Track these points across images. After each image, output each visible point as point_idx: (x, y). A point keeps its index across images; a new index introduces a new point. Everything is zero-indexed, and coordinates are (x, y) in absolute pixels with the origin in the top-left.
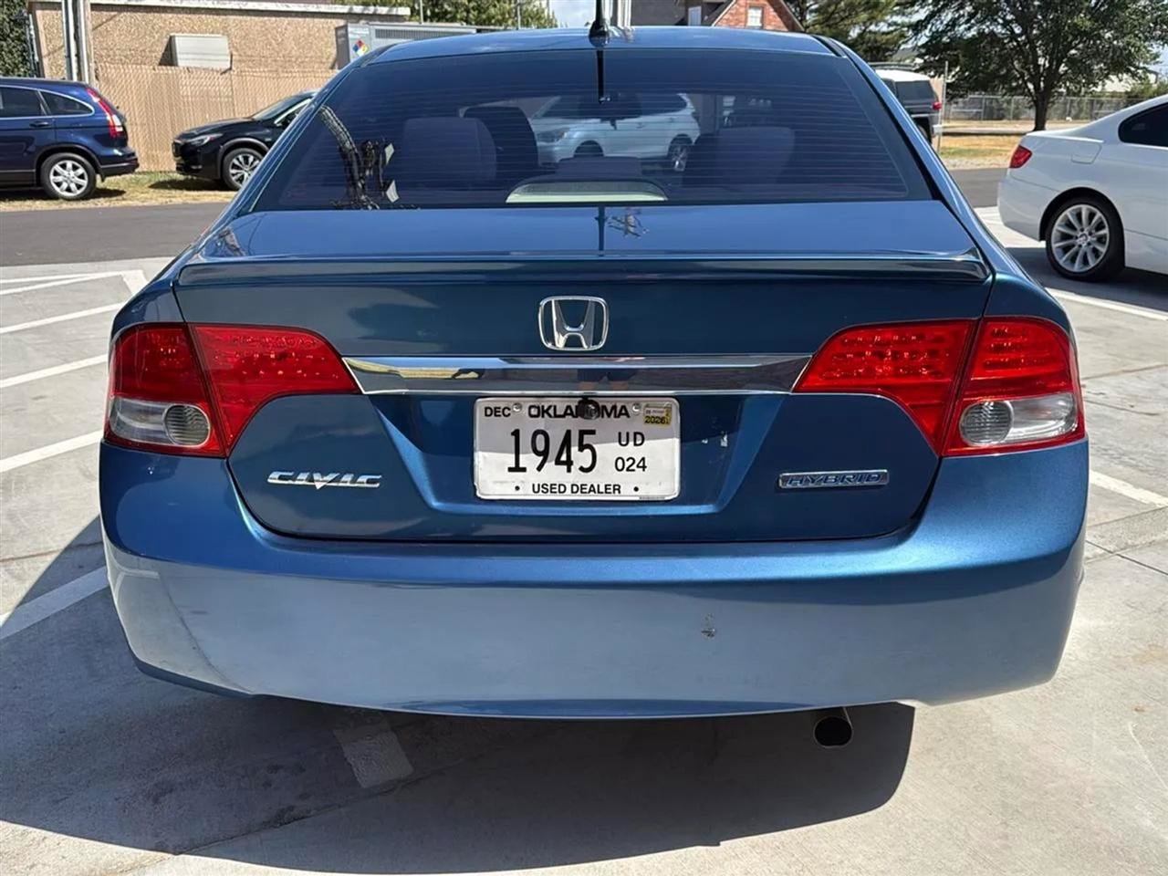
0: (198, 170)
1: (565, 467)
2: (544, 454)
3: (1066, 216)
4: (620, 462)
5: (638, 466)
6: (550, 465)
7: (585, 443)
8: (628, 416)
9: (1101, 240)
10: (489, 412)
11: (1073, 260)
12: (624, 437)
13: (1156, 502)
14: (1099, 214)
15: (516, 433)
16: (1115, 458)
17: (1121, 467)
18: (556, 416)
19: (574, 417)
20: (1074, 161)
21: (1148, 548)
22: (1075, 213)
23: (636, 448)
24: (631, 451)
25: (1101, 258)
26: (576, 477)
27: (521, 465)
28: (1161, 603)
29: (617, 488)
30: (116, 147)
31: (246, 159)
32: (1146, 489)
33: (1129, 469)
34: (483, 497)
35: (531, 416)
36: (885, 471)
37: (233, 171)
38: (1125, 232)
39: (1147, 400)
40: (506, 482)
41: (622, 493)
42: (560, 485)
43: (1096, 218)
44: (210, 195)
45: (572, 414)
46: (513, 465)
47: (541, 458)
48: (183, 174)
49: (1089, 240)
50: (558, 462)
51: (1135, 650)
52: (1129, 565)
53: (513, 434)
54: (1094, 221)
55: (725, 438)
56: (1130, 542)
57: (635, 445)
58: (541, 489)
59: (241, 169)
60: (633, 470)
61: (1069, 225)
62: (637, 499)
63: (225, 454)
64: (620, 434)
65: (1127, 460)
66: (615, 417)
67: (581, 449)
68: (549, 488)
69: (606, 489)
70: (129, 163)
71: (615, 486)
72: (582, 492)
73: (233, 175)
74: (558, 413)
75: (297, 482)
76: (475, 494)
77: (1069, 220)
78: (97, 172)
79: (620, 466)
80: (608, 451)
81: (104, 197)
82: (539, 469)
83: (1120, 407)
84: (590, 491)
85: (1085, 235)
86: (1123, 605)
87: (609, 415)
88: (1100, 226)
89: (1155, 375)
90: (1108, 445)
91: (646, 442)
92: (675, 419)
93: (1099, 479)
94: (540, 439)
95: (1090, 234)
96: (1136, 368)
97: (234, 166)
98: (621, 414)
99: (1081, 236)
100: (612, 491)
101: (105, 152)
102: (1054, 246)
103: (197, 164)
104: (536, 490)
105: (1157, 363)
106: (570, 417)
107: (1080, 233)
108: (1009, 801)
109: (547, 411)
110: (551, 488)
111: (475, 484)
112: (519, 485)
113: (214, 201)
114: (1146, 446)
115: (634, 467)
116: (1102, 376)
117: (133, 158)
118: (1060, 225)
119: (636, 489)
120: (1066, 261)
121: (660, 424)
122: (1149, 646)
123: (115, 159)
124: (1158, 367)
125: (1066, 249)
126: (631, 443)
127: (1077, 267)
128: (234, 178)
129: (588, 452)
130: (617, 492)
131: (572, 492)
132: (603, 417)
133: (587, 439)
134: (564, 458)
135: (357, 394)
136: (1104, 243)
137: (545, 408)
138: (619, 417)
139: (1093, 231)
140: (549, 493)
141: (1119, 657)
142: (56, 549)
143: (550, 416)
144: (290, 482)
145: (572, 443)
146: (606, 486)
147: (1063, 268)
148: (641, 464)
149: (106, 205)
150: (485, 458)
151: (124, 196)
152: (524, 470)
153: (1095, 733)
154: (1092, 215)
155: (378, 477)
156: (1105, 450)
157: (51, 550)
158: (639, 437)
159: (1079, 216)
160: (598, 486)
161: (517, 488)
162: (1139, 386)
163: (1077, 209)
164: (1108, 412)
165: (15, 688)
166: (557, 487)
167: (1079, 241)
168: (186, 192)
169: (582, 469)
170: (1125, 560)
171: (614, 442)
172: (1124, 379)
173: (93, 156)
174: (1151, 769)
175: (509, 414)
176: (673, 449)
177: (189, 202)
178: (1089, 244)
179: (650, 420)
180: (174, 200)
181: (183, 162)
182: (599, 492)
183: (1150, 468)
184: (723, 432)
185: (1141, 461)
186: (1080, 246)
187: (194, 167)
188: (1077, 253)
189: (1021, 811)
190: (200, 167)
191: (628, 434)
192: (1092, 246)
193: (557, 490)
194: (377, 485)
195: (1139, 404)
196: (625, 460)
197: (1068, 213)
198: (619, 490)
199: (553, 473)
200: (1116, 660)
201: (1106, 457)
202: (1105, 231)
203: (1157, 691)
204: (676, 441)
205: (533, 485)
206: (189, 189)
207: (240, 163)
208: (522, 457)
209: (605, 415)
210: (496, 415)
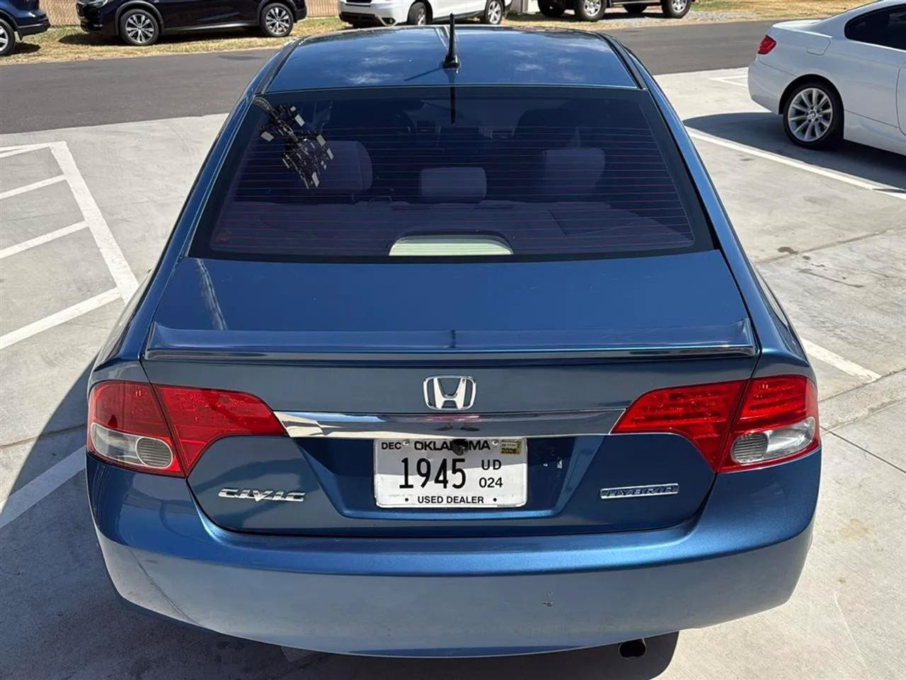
0: (99, 29)
1: (442, 485)
2: (427, 476)
3: (800, 96)
4: (483, 481)
5: (496, 484)
6: (431, 483)
7: (457, 468)
8: (489, 449)
9: (826, 117)
10: (385, 446)
11: (804, 131)
12: (486, 463)
13: (859, 374)
14: (826, 97)
15: (405, 461)
16: (830, 331)
17: (834, 340)
18: (435, 449)
19: (449, 449)
20: (808, 52)
21: (853, 426)
22: (807, 94)
23: (496, 471)
24: (490, 473)
25: (825, 131)
26: (450, 491)
27: (410, 483)
28: (860, 479)
29: (481, 499)
30: (29, 10)
31: (139, 18)
32: (852, 361)
33: (840, 341)
34: (381, 506)
35: (416, 448)
36: (677, 484)
37: (129, 29)
38: (845, 112)
39: (856, 272)
40: (398, 495)
41: (484, 503)
42: (438, 498)
43: (823, 100)
44: (110, 51)
45: (447, 447)
46: (403, 483)
47: (424, 478)
48: (87, 31)
49: (817, 117)
50: (437, 481)
51: (841, 524)
52: (838, 443)
53: (403, 461)
54: (821, 102)
55: (561, 463)
56: (840, 419)
57: (494, 469)
58: (425, 500)
59: (136, 27)
60: (493, 487)
61: (802, 103)
62: (496, 506)
63: (185, 475)
64: (483, 461)
65: (839, 333)
66: (480, 449)
67: (454, 472)
68: (430, 499)
69: (473, 500)
70: (42, 24)
71: (479, 498)
72: (455, 502)
73: (129, 32)
74: (437, 447)
75: (241, 497)
76: (375, 505)
77: (802, 100)
78: (15, 30)
79: (483, 483)
80: (474, 474)
81: (23, 53)
82: (423, 485)
83: (836, 279)
84: (461, 501)
85: (814, 112)
86: (833, 482)
87: (475, 448)
88: (826, 106)
89: (861, 245)
90: (825, 318)
91: (502, 467)
92: (524, 449)
93: (818, 352)
94: (424, 465)
95: (818, 112)
96: (850, 238)
97: (130, 25)
98: (483, 447)
99: (812, 113)
100: (477, 501)
101: (21, 14)
102: (790, 119)
103: (98, 23)
104: (421, 500)
105: (864, 234)
106: (446, 450)
107: (811, 111)
108: (750, 666)
109: (428, 446)
110: (432, 500)
111: (375, 497)
112: (408, 498)
113: (115, 57)
114: (854, 318)
115: (494, 484)
116: (822, 247)
117: (45, 19)
118: (794, 103)
119: (495, 500)
120: (798, 132)
121: (513, 455)
122: (852, 520)
123: (30, 20)
124: (865, 237)
125: (798, 123)
126: (491, 468)
127: (806, 138)
128: (130, 35)
129: (459, 474)
130: (481, 502)
131: (448, 502)
132: (470, 449)
133: (458, 465)
134: (441, 478)
135: (285, 436)
136: (828, 120)
137: (427, 443)
138: (482, 449)
139: (821, 110)
140: (430, 503)
141: (829, 531)
142: (32, 437)
143: (431, 449)
144: (236, 496)
145: (447, 468)
146: (473, 497)
147: (796, 138)
148: (499, 482)
149: (25, 60)
150: (382, 479)
151: (40, 51)
152: (412, 486)
153: (811, 603)
154: (820, 97)
155: (302, 494)
156: (823, 323)
157: (28, 438)
158: (497, 464)
159: (810, 96)
160: (467, 498)
161: (407, 500)
162: (850, 257)
163: (809, 91)
164: (826, 284)
165: (19, 574)
166: (436, 498)
167: (809, 117)
168: (91, 47)
169: (455, 486)
170: (835, 437)
171: (478, 467)
172: (838, 250)
173: (12, 18)
174: (849, 635)
175: (400, 448)
176: (523, 471)
177: (94, 57)
178: (817, 120)
179: (505, 451)
180: (81, 56)
181: (86, 21)
182: (467, 502)
183: (855, 340)
184: (559, 458)
185: (849, 334)
186: (810, 121)
187: (96, 26)
188: (807, 126)
189: (759, 675)
190: (101, 25)
191: (489, 461)
192: (818, 122)
193: (436, 501)
194: (301, 500)
195: (851, 276)
196: (487, 479)
197: (802, 94)
198: (482, 500)
199: (433, 489)
200: (827, 534)
201: (824, 329)
202: (830, 110)
203: (855, 563)
204: (525, 466)
205: (419, 497)
206: (93, 44)
207: (135, 22)
208: (410, 477)
209: (472, 448)
210: (390, 448)
